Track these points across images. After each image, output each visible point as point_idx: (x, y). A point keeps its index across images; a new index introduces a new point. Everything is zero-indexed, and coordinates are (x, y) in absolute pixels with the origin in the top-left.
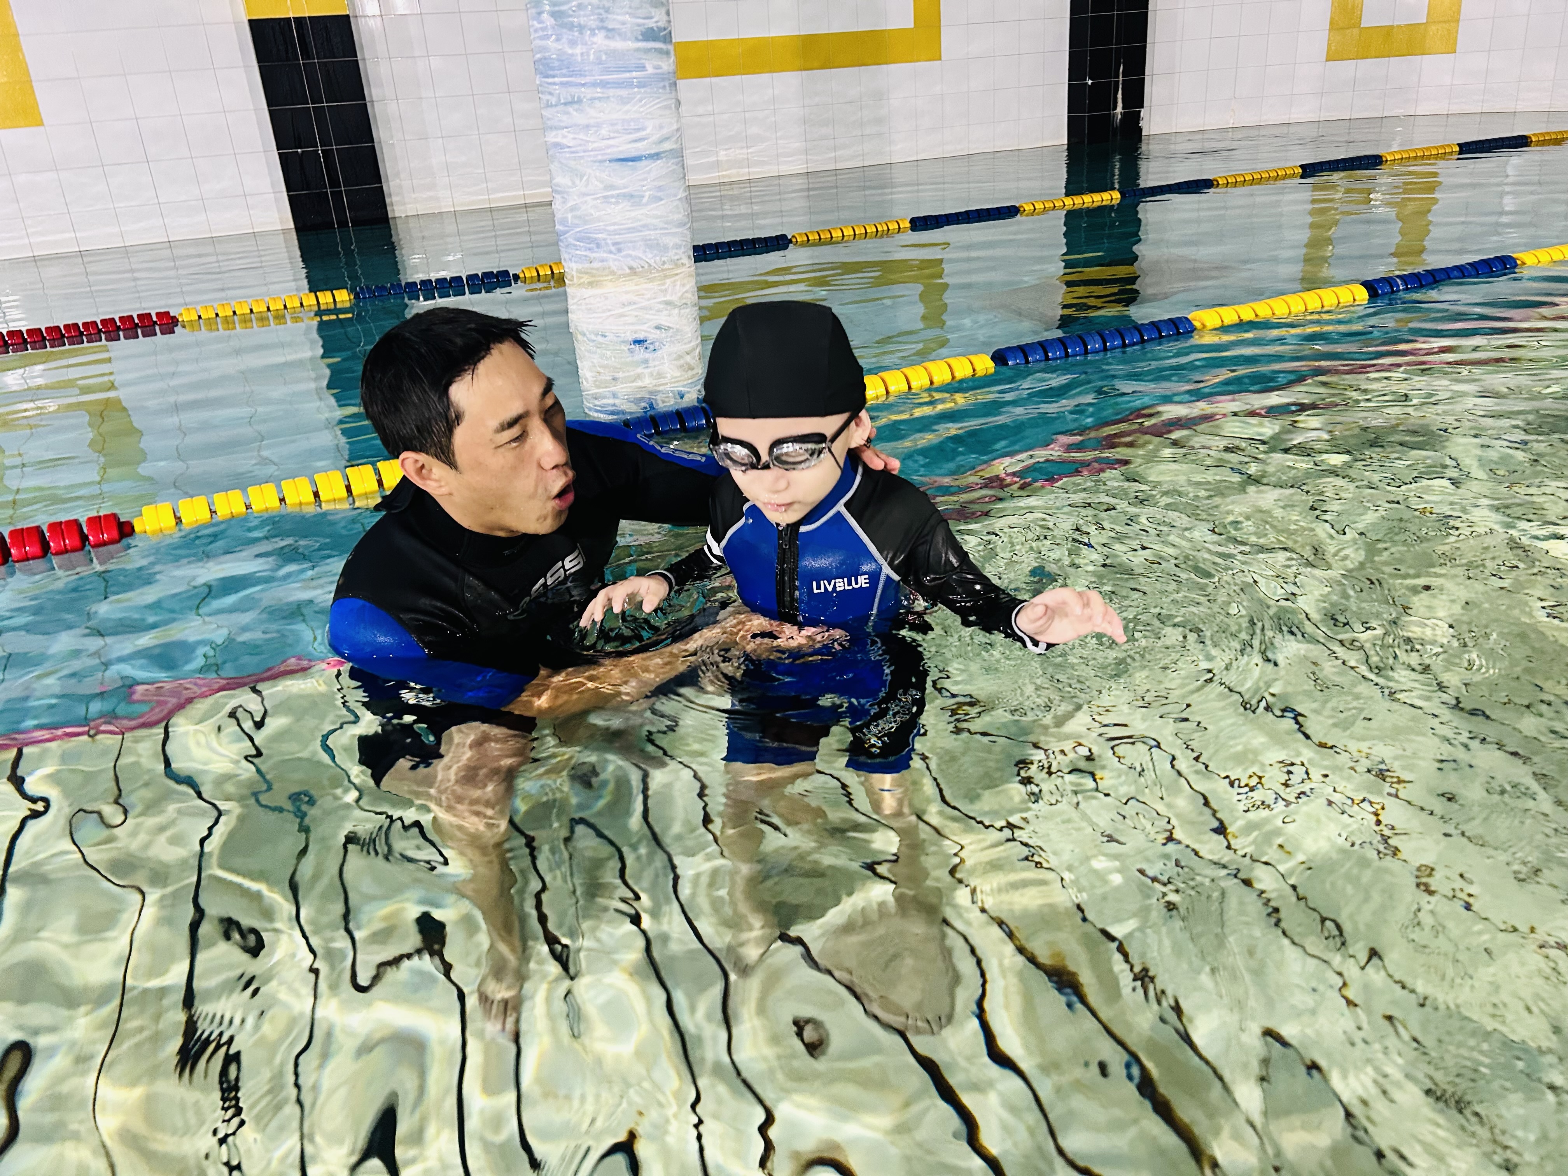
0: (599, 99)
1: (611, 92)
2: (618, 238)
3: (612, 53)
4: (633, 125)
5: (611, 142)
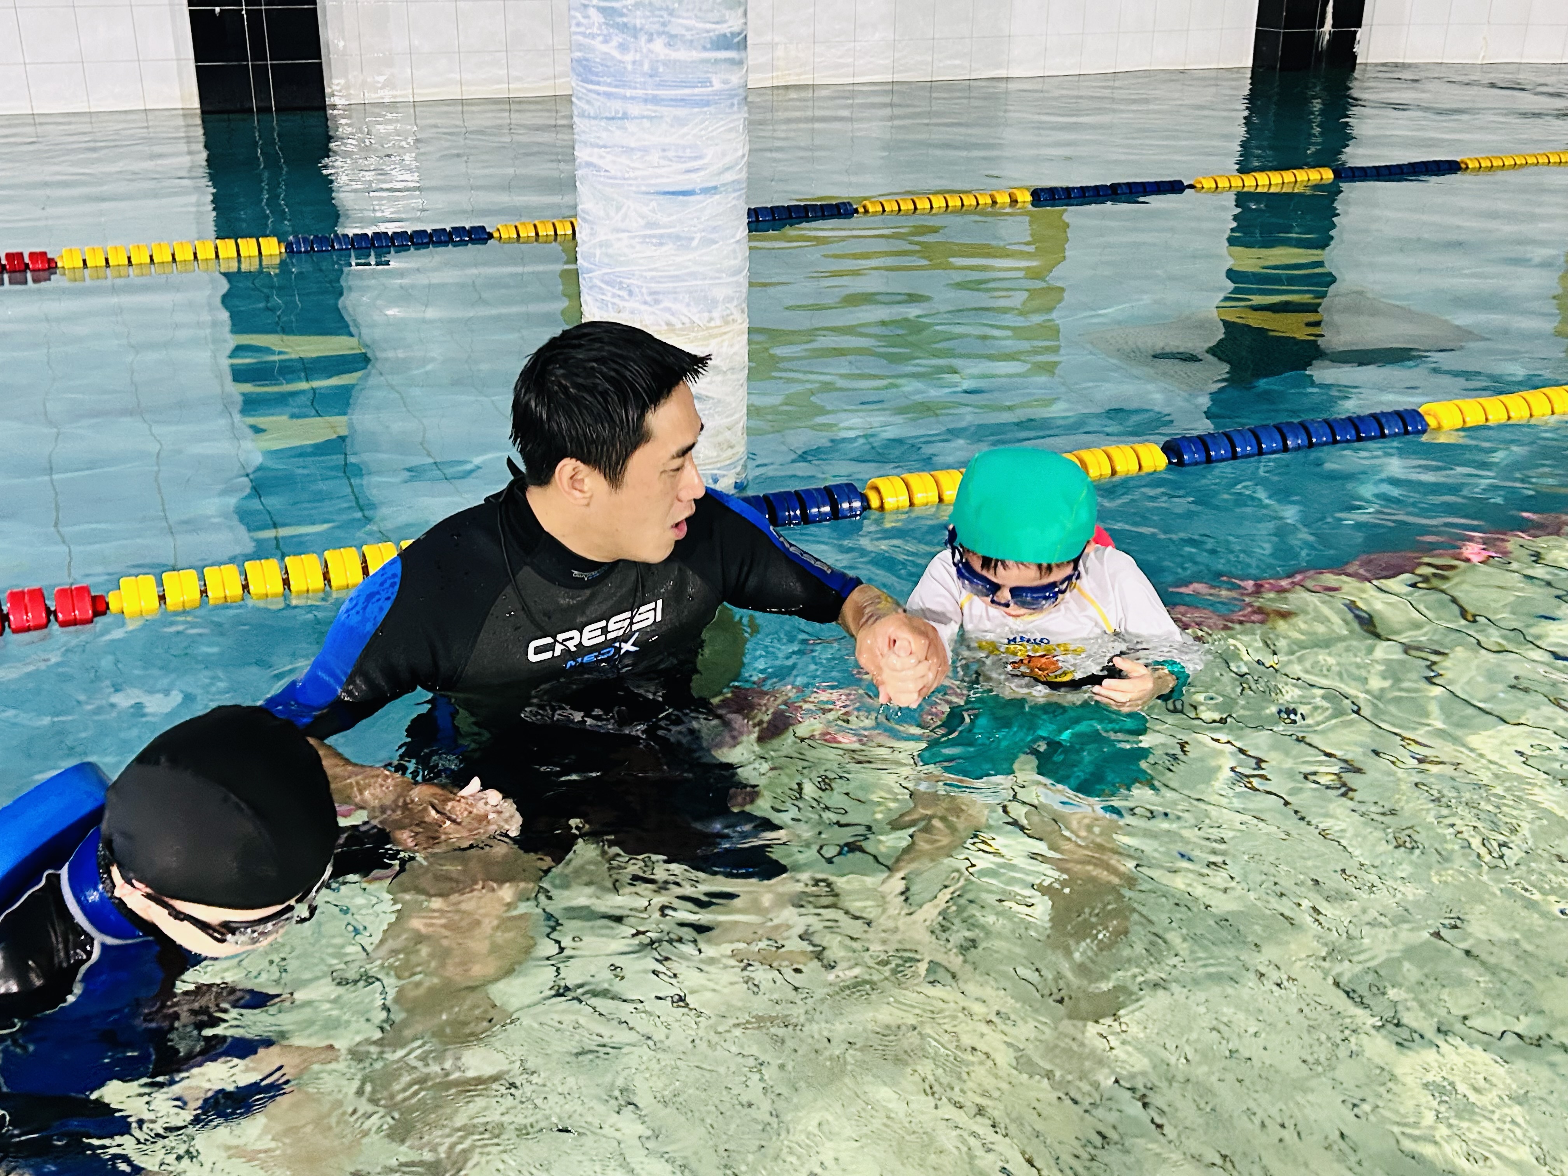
0: (650, 117)
2: (654, 287)
3: (672, 64)
4: (688, 152)
5: (658, 171)
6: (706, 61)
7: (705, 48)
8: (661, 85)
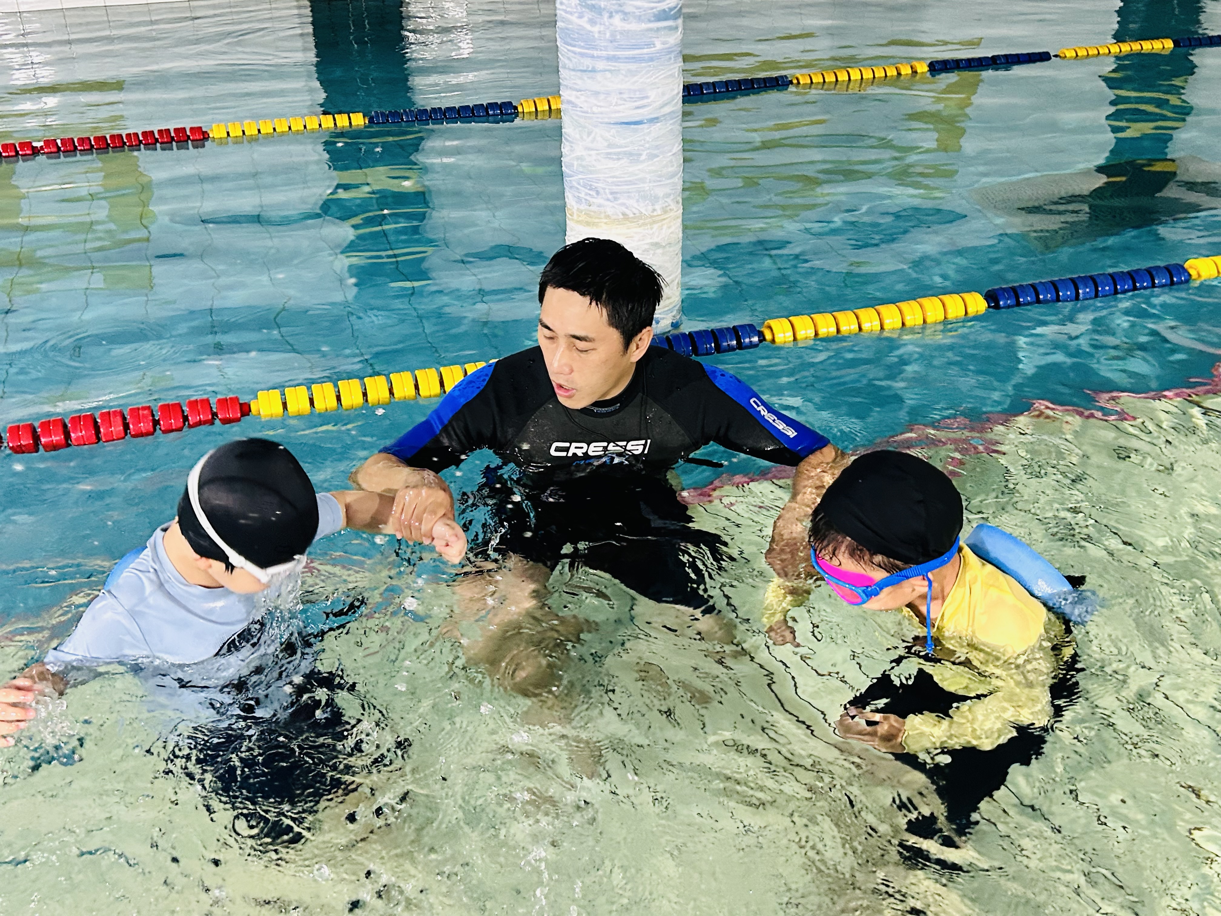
0: (611, 71)
1: (622, 66)
2: (615, 188)
3: (625, 33)
4: (637, 94)
5: (617, 108)
6: (650, 30)
7: (650, 21)
8: (619, 48)
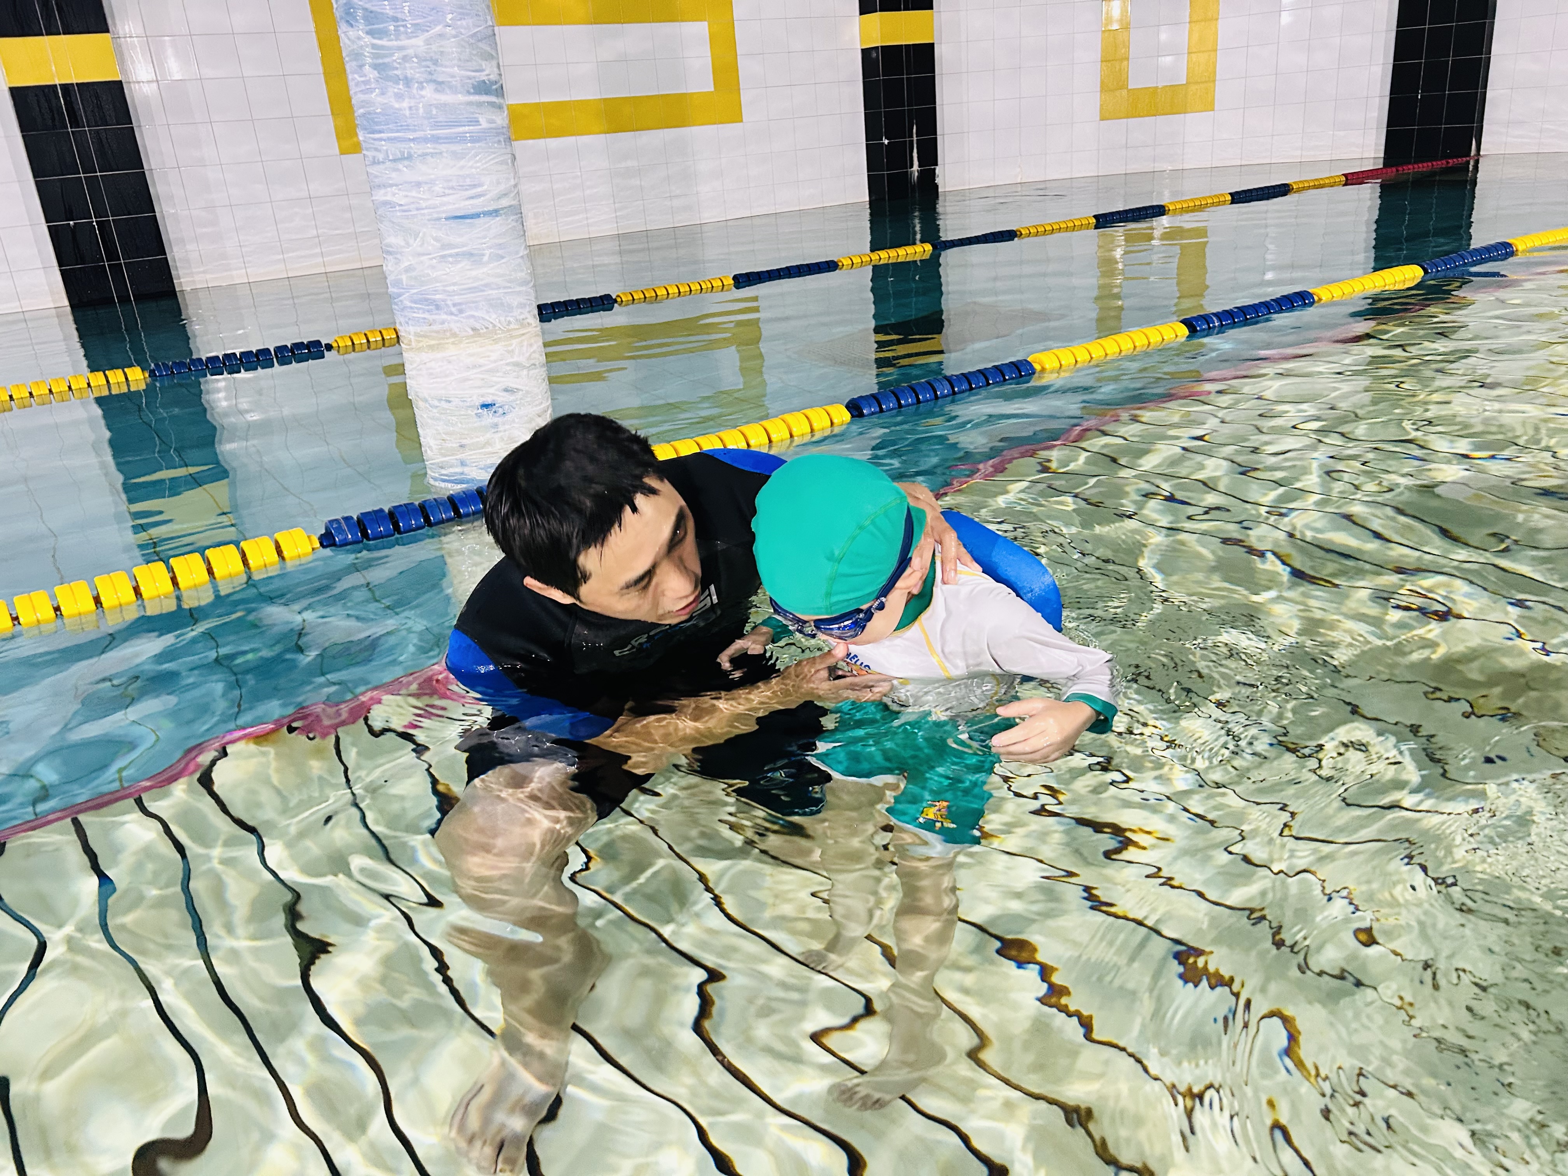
0: (432, 155)
1: (443, 147)
2: (457, 299)
3: (443, 107)
4: (468, 181)
5: (445, 199)
6: (470, 103)
7: (469, 93)
8: (436, 126)
